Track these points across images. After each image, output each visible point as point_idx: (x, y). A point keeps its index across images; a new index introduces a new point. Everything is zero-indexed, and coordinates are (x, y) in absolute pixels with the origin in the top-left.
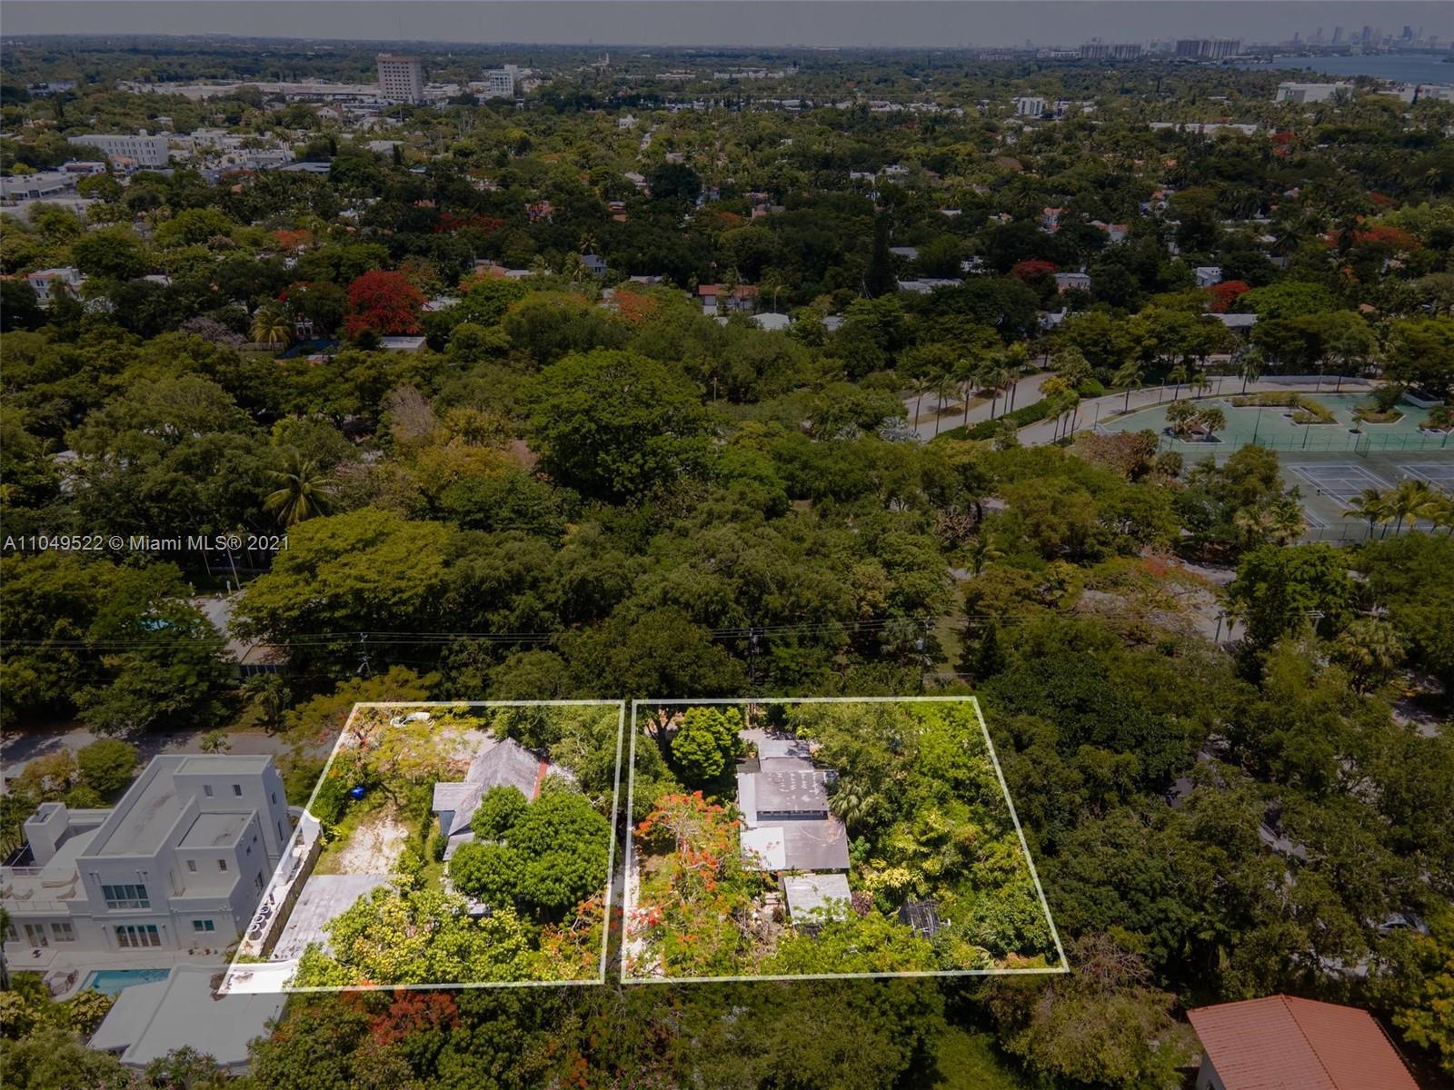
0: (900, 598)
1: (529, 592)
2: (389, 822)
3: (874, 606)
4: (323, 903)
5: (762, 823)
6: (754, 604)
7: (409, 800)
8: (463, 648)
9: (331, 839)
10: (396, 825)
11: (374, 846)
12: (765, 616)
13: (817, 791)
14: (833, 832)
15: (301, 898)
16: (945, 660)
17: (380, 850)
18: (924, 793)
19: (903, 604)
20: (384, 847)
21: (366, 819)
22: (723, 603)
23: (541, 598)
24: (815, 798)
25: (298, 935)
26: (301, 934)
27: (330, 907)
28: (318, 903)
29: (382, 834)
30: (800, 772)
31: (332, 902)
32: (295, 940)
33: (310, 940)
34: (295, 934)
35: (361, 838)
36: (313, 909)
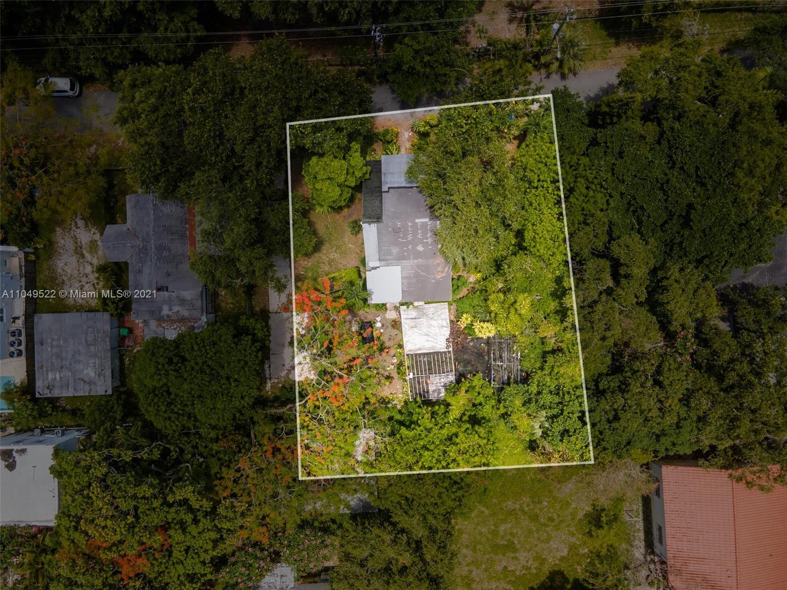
2: (81, 223)
4: (55, 343)
5: (383, 263)
11: (76, 252)
13: (430, 239)
14: (441, 269)
15: (37, 338)
20: (85, 252)
24: (428, 247)
25: (47, 374)
26: (50, 374)
27: (61, 347)
28: (51, 343)
29: (78, 236)
30: (416, 221)
31: (61, 342)
32: (47, 378)
33: (58, 379)
34: (45, 373)
35: (63, 242)
36: (49, 349)
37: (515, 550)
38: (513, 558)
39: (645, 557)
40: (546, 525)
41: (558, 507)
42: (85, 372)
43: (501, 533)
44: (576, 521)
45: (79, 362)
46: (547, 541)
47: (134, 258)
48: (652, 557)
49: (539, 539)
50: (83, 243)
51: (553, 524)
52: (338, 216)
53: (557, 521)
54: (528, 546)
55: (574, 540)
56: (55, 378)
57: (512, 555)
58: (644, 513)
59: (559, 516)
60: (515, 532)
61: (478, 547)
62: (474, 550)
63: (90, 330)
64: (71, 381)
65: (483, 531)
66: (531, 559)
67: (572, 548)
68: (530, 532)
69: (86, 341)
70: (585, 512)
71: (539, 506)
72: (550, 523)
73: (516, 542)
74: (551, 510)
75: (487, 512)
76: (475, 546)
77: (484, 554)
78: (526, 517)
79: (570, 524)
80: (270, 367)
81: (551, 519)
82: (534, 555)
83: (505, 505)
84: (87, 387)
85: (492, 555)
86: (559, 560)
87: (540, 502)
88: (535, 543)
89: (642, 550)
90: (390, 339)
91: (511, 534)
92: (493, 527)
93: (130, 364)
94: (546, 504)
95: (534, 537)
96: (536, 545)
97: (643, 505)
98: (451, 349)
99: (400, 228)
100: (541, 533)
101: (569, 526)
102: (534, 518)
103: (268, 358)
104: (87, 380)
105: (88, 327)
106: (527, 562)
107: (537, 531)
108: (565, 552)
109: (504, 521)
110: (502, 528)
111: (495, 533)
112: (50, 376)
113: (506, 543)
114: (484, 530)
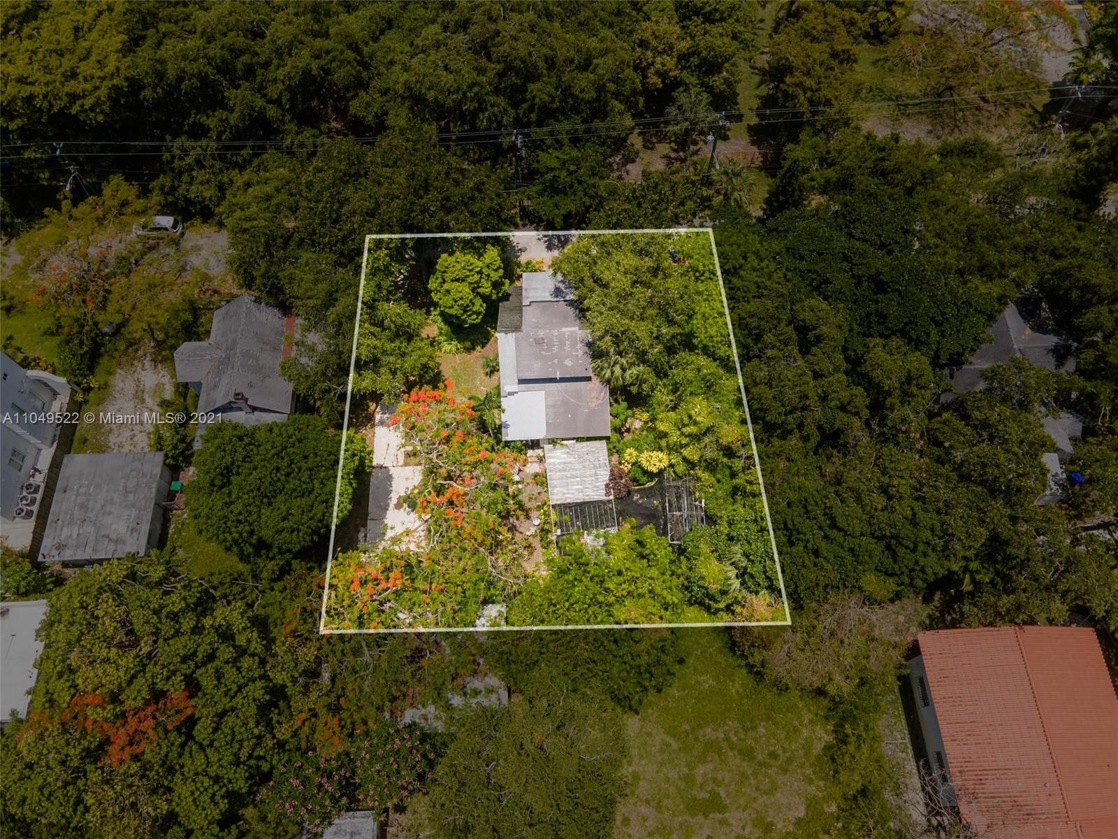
0: (695, 61)
1: (245, 84)
2: (148, 364)
3: (662, 75)
4: (83, 490)
5: (523, 386)
6: (516, 96)
7: (167, 334)
8: (185, 151)
9: (88, 390)
10: (156, 367)
11: (136, 396)
12: (531, 109)
13: (580, 353)
14: (595, 395)
15: (59, 484)
16: (739, 118)
17: (143, 401)
18: (691, 375)
19: (699, 67)
20: (146, 396)
21: (124, 359)
22: (478, 99)
23: (260, 89)
24: (578, 360)
25: (62, 529)
26: (65, 529)
27: (90, 495)
28: (78, 490)
29: (142, 379)
30: (564, 329)
31: (91, 489)
32: (60, 536)
33: (75, 535)
34: (59, 528)
35: (121, 385)
36: (73, 497)
37: (722, 808)
38: (720, 822)
39: (929, 820)
40: (768, 766)
41: (782, 736)
42: (114, 527)
43: (699, 779)
44: (812, 760)
45: (109, 514)
46: (771, 792)
47: (210, 375)
48: (939, 818)
49: (757, 788)
50: (147, 386)
51: (777, 763)
52: (469, 357)
53: (782, 757)
54: (742, 802)
55: (812, 789)
56: (71, 536)
57: (719, 816)
58: (913, 745)
59: (784, 751)
60: (720, 778)
61: (665, 802)
62: (659, 807)
63: (134, 473)
64: (92, 539)
65: (670, 775)
66: (749, 823)
67: (812, 804)
68: (744, 776)
69: (125, 487)
70: (824, 743)
71: (752, 734)
72: (772, 762)
73: (723, 795)
74: (773, 741)
75: (675, 745)
76: (660, 801)
77: (674, 815)
78: (736, 752)
79: (804, 764)
80: (366, 536)
81: (773, 755)
82: (754, 816)
83: (702, 732)
84: (112, 547)
85: (686, 817)
86: (794, 824)
87: (754, 728)
88: (754, 795)
89: (922, 808)
90: (530, 499)
91: (715, 780)
92: (685, 770)
93: (175, 533)
94: (764, 731)
95: (750, 784)
96: (755, 799)
97: (910, 733)
98: (612, 497)
99: (543, 339)
100: (760, 778)
101: (802, 766)
102: (748, 754)
103: (365, 525)
104: (113, 537)
105: (132, 471)
106: (743, 828)
107: (755, 774)
108: (801, 813)
109: (702, 760)
110: (700, 770)
111: (689, 779)
112: (66, 532)
113: (707, 796)
114: (673, 774)
